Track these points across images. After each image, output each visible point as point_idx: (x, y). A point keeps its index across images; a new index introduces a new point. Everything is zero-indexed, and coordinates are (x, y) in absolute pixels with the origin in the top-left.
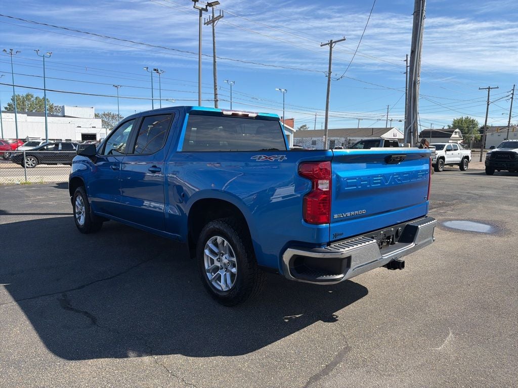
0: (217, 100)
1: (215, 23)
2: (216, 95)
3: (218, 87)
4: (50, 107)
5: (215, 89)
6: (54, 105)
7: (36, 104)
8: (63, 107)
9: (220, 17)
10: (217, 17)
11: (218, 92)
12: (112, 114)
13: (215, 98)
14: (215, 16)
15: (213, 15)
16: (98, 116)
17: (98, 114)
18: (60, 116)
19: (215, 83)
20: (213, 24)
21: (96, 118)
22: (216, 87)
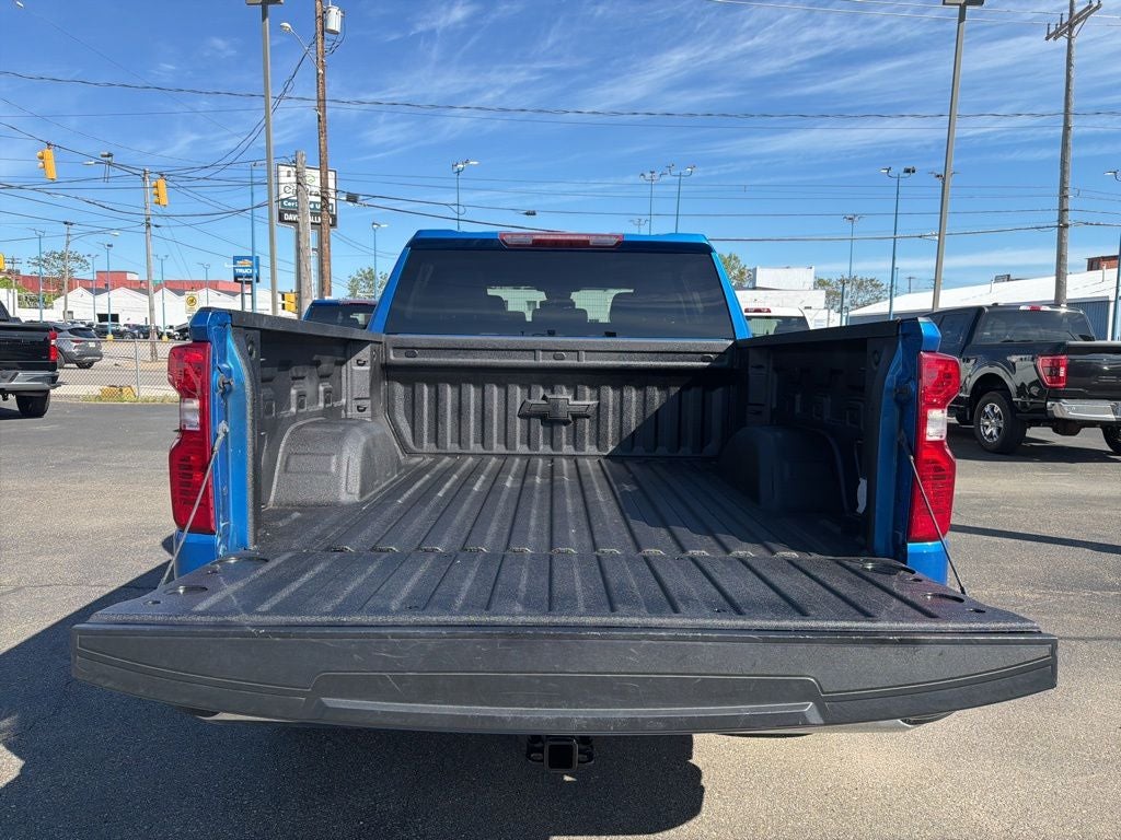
0: (1066, 226)
1: (1076, 29)
2: (1063, 211)
3: (1070, 193)
4: (740, 271)
5: (1063, 197)
8: (755, 269)
9: (1090, 10)
10: (1080, 13)
11: (1070, 204)
12: (858, 278)
13: (1060, 220)
14: (1078, 10)
15: (1072, 10)
16: (820, 283)
17: (820, 280)
18: (748, 289)
19: (1063, 181)
20: (1070, 34)
21: (815, 288)
22: (1067, 192)
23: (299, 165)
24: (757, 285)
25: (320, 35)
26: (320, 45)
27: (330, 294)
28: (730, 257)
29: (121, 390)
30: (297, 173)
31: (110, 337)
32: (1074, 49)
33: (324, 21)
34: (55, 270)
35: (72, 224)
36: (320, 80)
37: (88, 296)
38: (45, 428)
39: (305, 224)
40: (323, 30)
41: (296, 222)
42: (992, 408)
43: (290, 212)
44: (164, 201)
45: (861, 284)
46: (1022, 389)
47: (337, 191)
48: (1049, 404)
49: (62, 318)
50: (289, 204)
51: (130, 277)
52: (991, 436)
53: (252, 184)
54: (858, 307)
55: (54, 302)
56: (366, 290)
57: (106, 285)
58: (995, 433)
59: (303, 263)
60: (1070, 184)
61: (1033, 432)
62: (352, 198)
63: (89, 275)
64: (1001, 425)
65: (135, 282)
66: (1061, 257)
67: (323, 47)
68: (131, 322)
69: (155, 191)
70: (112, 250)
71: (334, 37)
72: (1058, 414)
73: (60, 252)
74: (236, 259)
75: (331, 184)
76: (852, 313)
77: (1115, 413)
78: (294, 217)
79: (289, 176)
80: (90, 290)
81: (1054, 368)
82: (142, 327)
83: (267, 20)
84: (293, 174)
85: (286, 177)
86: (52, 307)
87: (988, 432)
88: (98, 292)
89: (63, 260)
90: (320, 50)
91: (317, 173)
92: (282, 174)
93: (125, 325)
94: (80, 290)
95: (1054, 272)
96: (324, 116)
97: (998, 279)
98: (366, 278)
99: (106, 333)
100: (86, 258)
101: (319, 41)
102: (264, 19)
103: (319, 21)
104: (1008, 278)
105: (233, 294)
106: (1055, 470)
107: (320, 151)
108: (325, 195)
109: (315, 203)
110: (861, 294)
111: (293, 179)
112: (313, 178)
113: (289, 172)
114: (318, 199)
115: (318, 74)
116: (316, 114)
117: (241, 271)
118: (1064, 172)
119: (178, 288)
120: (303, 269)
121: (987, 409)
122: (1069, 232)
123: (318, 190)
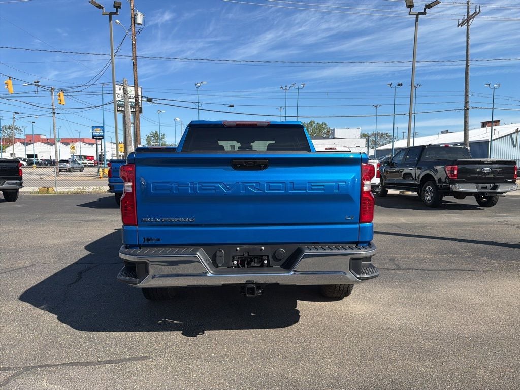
0: (468, 109)
1: (471, 21)
2: (466, 102)
3: (470, 94)
4: (327, 130)
5: (466, 96)
6: (331, 129)
7: (317, 129)
8: (334, 130)
9: (476, 14)
10: (472, 15)
11: (470, 99)
12: (381, 133)
13: (465, 106)
14: (471, 13)
15: (468, 14)
16: (363, 135)
17: (363, 134)
18: (331, 138)
19: (466, 89)
20: (468, 24)
21: (361, 138)
22: (468, 94)
23: (125, 85)
24: (335, 137)
25: (133, 26)
26: (133, 30)
27: (140, 144)
28: (323, 124)
29: (48, 189)
30: (124, 88)
31: (34, 165)
32: (469, 31)
33: (135, 19)
34: (6, 134)
35: (18, 113)
36: (134, 46)
37: (22, 146)
38: (19, 206)
39: (128, 112)
40: (135, 23)
41: (123, 111)
42: (429, 188)
43: (120, 106)
44: (63, 102)
45: (382, 135)
46: (440, 180)
47: (142, 97)
48: (451, 186)
49: (10, 157)
50: (120, 103)
51: (42, 137)
52: (429, 200)
53: (103, 94)
54: (381, 146)
55: (6, 149)
56: (155, 141)
57: (31, 141)
58: (430, 198)
59: (127, 130)
60: (470, 90)
61: (445, 198)
62: (149, 100)
63: (23, 137)
64: (432, 195)
65: (45, 139)
66: (466, 123)
68: (43, 158)
69: (59, 98)
70: (34, 124)
71: (140, 26)
72: (454, 190)
73: (8, 126)
74: (93, 128)
75: (139, 94)
76: (377, 149)
77: (478, 189)
78: (123, 109)
79: (120, 90)
80: (23, 143)
81: (452, 171)
82: (49, 160)
83: (112, 22)
84: (122, 89)
85: (119, 90)
86: (5, 152)
87: (427, 199)
88: (27, 144)
89: (10, 129)
90: (133, 32)
91: (133, 89)
92: (116, 89)
93: (41, 160)
94: (18, 144)
95: (463, 129)
96: (136, 63)
97: (443, 132)
98: (154, 136)
99: (33, 163)
100: (21, 128)
101: (133, 28)
102: (110, 21)
103: (133, 19)
104: (447, 132)
105: (92, 144)
106: (454, 213)
107: (134, 79)
108: (137, 99)
109: (132, 102)
110: (382, 140)
111: (122, 91)
112: (131, 91)
113: (120, 88)
114: (134, 100)
115: (133, 43)
116: (132, 62)
117: (96, 133)
118: (466, 85)
119: (66, 142)
120: (127, 133)
121: (427, 189)
122: (469, 112)
123: (134, 96)
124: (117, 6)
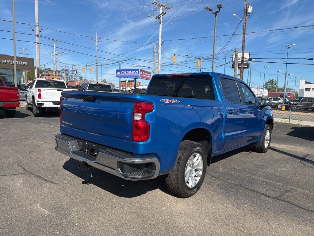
23: (236, 52)
25: (245, 15)
26: (245, 17)
30: (235, 54)
33: (247, 10)
36: (244, 27)
39: (236, 68)
40: (247, 13)
62: (251, 60)
67: (246, 18)
69: (197, 63)
71: (249, 14)
83: (216, 17)
90: (245, 19)
96: (245, 37)
98: (271, 82)
101: (245, 16)
102: (215, 17)
103: (245, 11)
107: (243, 48)
108: (243, 60)
114: (241, 61)
116: (242, 37)
123: (241, 58)
124: (220, 7)
